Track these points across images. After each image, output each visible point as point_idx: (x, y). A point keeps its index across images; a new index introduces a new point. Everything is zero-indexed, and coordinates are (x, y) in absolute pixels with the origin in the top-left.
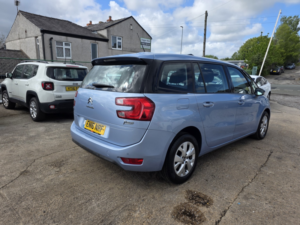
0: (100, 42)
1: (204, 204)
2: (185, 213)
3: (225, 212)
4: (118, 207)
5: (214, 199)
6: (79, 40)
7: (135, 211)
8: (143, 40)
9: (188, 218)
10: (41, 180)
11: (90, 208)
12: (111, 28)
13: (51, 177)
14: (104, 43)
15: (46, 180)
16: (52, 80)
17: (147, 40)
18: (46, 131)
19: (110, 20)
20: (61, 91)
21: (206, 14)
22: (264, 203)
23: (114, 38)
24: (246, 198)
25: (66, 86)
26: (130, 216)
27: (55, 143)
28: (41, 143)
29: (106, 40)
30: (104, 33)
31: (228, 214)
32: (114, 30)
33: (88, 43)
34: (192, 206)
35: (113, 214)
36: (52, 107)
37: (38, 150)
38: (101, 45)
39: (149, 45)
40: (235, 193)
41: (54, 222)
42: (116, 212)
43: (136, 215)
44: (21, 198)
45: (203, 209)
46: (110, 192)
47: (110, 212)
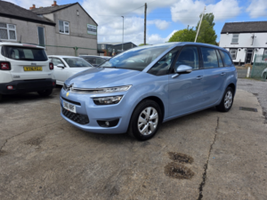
0: (46, 26)
1: (187, 162)
2: (175, 171)
3: (206, 166)
4: (114, 173)
5: (193, 157)
6: (25, 23)
7: (132, 175)
8: (89, 26)
9: (180, 174)
10: (22, 158)
11: (87, 178)
12: (58, 13)
13: (33, 155)
14: (51, 27)
15: (28, 157)
16: (8, 60)
17: (93, 27)
18: (7, 112)
19: (55, 5)
20: (19, 71)
21: (146, 5)
22: (232, 155)
23: (61, 23)
24: (217, 153)
25: (24, 66)
26: (129, 179)
27: (22, 122)
28: (6, 123)
29: (53, 24)
30: (50, 17)
31: (209, 167)
32: (61, 14)
33: (34, 26)
34: (179, 165)
35: (112, 179)
36: (10, 87)
37: (6, 131)
38: (48, 28)
39: (96, 31)
40: (207, 150)
41: (56, 195)
42: (115, 178)
43: (134, 177)
44: (7, 177)
45: (188, 166)
46: (101, 162)
47: (109, 178)
